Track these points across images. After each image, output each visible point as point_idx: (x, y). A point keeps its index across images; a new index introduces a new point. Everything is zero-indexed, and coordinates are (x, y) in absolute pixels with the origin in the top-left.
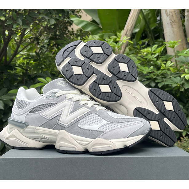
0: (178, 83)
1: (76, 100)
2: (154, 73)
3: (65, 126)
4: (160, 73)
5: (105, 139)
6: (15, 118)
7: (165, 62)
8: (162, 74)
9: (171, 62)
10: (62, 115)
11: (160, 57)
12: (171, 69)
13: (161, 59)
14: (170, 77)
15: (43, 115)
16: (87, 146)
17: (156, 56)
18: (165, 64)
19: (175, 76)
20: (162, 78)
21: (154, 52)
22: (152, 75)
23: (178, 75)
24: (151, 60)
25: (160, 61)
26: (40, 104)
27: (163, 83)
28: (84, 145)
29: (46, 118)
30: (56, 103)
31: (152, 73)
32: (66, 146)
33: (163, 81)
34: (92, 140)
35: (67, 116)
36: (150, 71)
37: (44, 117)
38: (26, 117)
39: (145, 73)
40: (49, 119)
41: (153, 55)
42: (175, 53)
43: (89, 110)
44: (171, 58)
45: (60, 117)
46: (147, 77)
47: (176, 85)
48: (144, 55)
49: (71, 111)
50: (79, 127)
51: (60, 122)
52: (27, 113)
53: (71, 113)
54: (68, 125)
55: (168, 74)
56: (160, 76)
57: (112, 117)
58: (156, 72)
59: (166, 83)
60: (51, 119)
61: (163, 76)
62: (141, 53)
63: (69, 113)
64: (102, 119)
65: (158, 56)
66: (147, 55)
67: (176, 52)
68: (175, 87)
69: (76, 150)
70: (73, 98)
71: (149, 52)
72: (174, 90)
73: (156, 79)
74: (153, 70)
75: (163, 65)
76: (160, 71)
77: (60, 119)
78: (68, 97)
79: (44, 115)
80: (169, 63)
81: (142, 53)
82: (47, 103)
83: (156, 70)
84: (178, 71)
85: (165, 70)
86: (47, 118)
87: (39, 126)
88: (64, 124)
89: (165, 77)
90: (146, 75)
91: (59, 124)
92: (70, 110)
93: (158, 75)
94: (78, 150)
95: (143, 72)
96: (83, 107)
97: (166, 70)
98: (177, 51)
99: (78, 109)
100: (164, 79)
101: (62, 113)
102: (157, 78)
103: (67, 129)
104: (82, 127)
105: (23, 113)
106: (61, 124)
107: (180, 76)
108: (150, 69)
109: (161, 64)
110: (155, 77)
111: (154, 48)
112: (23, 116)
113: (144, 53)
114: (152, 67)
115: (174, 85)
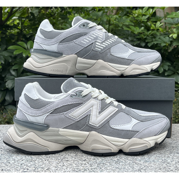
0: (166, 42)
1: (102, 99)
2: (144, 34)
3: (96, 127)
4: (150, 34)
5: (139, 138)
6: (28, 119)
7: (155, 23)
8: (152, 35)
9: (161, 23)
10: (91, 115)
11: (151, 19)
12: (161, 29)
13: (151, 20)
14: (159, 37)
15: (69, 116)
16: (122, 146)
17: (147, 17)
18: (155, 25)
19: (164, 36)
20: (152, 38)
21: (145, 14)
22: (142, 36)
23: (167, 35)
24: (142, 21)
25: (150, 22)
26: (65, 104)
27: (153, 43)
28: (119, 146)
29: (73, 119)
30: (82, 102)
31: (142, 34)
32: (102, 149)
33: (152, 41)
34: (127, 140)
35: (97, 117)
36: (141, 32)
37: (71, 118)
38: (46, 118)
39: (136, 33)
40: (76, 120)
41: (144, 17)
42: (165, 15)
43: (117, 109)
44: (161, 20)
45: (89, 118)
46: (138, 37)
47: (164, 44)
48: (135, 17)
49: (100, 110)
50: (111, 128)
51: (90, 123)
52: (47, 115)
53: (100, 113)
54: (99, 126)
55: (157, 35)
56: (150, 36)
57: (140, 115)
58: (146, 33)
59: (155, 43)
60: (78, 120)
61: (152, 37)
62: (132, 15)
63: (98, 113)
64: (132, 118)
65: (149, 17)
66: (137, 17)
67: (165, 13)
68: (164, 46)
69: (112, 152)
70: (98, 96)
71: (139, 13)
72: (163, 49)
73: (146, 39)
74: (143, 31)
75: (153, 25)
76: (150, 32)
77: (90, 120)
78: (93, 96)
79: (71, 116)
80: (158, 24)
81: (134, 15)
82: (72, 103)
83: (146, 31)
84: (166, 32)
85: (154, 31)
86: (75, 120)
87: (63, 127)
88: (94, 125)
89: (155, 38)
90: (137, 35)
91: (89, 125)
92: (98, 110)
93: (148, 36)
94: (114, 152)
95: (134, 32)
96: (111, 106)
97: (156, 31)
98: (167, 13)
99: (106, 108)
100: (154, 39)
101: (91, 114)
102: (148, 38)
103: (98, 130)
104: (115, 128)
105: (41, 114)
106: (91, 125)
107: (169, 36)
108: (141, 30)
109: (151, 25)
110: (145, 37)
111: (145, 9)
112: (42, 117)
113: (135, 14)
114: (143, 28)
115: (163, 45)
